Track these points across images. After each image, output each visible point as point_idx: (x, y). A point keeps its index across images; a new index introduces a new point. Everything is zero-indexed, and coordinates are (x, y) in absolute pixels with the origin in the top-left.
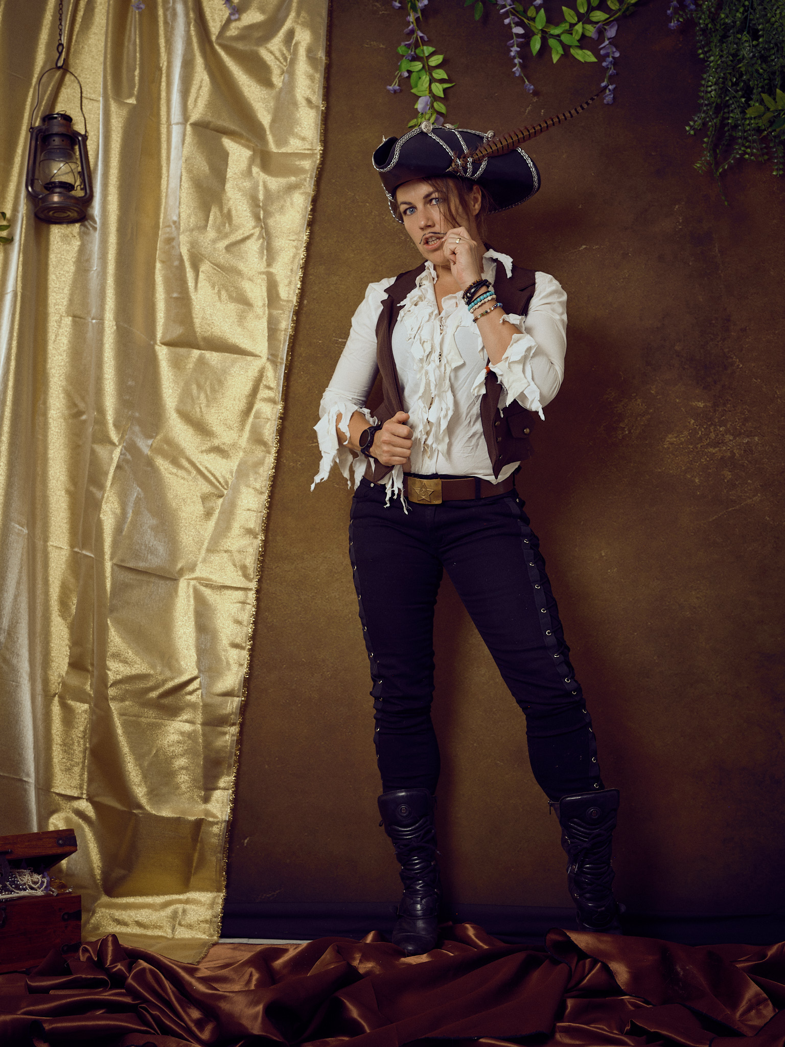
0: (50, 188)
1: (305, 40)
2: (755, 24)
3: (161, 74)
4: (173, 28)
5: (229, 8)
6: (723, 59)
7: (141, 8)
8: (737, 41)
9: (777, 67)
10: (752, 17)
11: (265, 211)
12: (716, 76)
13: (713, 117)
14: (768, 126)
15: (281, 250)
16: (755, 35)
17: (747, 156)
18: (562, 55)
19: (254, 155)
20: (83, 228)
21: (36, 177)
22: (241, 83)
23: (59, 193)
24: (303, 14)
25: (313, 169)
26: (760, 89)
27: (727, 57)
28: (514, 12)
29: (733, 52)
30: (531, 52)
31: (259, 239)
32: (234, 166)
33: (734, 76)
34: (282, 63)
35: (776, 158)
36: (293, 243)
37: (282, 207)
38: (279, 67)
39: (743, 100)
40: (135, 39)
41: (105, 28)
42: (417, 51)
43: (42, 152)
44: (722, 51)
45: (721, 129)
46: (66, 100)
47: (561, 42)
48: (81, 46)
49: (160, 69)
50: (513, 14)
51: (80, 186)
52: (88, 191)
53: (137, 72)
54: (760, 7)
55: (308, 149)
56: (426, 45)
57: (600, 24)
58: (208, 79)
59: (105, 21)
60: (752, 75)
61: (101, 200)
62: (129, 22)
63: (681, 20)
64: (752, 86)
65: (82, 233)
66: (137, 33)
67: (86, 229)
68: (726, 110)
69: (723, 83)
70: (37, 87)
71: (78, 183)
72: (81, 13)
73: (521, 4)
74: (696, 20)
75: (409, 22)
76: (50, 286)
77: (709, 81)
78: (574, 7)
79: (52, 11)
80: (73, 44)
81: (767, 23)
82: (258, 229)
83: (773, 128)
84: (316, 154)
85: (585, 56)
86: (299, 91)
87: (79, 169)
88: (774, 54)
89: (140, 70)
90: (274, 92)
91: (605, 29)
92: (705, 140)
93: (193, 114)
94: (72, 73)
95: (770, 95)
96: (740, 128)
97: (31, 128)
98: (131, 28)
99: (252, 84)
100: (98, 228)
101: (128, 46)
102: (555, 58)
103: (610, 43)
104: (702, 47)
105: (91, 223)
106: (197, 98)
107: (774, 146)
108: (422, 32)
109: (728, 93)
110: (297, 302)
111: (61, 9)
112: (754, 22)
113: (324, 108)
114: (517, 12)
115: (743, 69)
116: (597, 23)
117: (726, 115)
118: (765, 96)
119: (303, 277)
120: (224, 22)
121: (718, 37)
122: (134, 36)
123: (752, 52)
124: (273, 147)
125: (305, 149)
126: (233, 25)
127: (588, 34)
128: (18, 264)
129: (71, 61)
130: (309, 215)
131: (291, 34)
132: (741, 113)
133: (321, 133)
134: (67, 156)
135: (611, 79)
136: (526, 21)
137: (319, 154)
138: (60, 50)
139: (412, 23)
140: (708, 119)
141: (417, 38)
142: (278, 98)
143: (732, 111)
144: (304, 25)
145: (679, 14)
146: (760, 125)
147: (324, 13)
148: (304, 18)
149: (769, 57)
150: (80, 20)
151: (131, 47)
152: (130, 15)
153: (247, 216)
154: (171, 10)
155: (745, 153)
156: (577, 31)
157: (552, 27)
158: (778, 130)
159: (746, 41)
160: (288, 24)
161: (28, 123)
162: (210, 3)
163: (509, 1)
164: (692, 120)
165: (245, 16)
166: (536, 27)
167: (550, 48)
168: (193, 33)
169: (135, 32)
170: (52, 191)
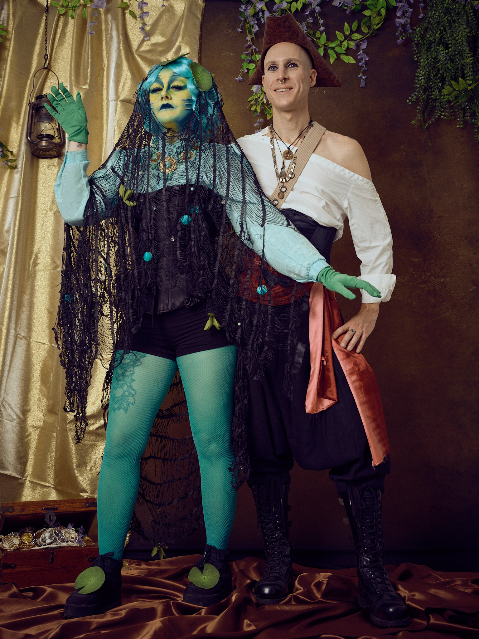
0: (41, 138)
2: (447, 40)
3: (104, 71)
4: (110, 45)
5: (143, 34)
6: (429, 61)
7: (93, 33)
8: (436, 50)
9: (459, 65)
10: (445, 36)
12: (425, 71)
13: (423, 94)
14: (454, 99)
16: (447, 47)
17: (442, 117)
18: (336, 59)
20: (60, 160)
21: (32, 131)
23: (45, 140)
24: (186, 37)
27: (431, 60)
29: (434, 56)
33: (435, 71)
35: (459, 118)
39: (440, 84)
40: (88, 51)
41: (71, 45)
42: (252, 57)
43: (35, 117)
44: (428, 56)
45: (427, 101)
47: (335, 51)
48: (58, 55)
49: (104, 70)
51: (58, 136)
52: (62, 140)
53: (89, 70)
54: (450, 31)
56: (257, 54)
58: (130, 75)
59: (72, 41)
60: (445, 70)
62: (85, 42)
63: (404, 38)
64: (445, 76)
65: (59, 164)
66: (90, 48)
68: (430, 91)
69: (429, 75)
70: (33, 80)
71: (56, 135)
72: (58, 36)
73: (312, 30)
74: (413, 39)
75: (248, 40)
76: (40, 193)
77: (420, 74)
78: (342, 32)
79: (41, 35)
80: (53, 54)
81: (453, 40)
83: (457, 100)
85: (349, 60)
87: (57, 127)
88: (457, 58)
89: (91, 69)
91: (360, 44)
92: (418, 107)
93: (122, 95)
94: (52, 71)
95: (455, 82)
96: (438, 100)
97: (30, 103)
98: (86, 44)
101: (84, 55)
102: (332, 61)
103: (363, 52)
104: (416, 54)
106: (124, 85)
107: (458, 111)
108: (255, 46)
109: (431, 80)
111: (46, 34)
114: (310, 34)
115: (440, 67)
116: (356, 40)
117: (430, 93)
118: (453, 82)
120: (140, 42)
121: (425, 48)
122: (88, 49)
123: (445, 57)
126: (145, 43)
127: (351, 47)
128: (20, 181)
129: (52, 64)
131: (179, 49)
132: (438, 92)
134: (50, 119)
135: (364, 74)
136: (314, 39)
138: (46, 58)
140: (419, 96)
141: (252, 49)
143: (433, 91)
144: (186, 44)
145: (403, 35)
146: (450, 99)
147: (198, 37)
148: (186, 39)
149: (455, 59)
150: (58, 40)
151: (86, 56)
152: (86, 37)
154: (109, 35)
155: (441, 115)
156: (344, 45)
157: (330, 43)
158: (460, 101)
159: (442, 50)
160: (178, 44)
161: (27, 100)
162: (132, 30)
163: (305, 28)
164: (411, 96)
165: (152, 38)
166: (320, 43)
167: (329, 55)
168: (122, 48)
169: (89, 47)
170: (42, 139)
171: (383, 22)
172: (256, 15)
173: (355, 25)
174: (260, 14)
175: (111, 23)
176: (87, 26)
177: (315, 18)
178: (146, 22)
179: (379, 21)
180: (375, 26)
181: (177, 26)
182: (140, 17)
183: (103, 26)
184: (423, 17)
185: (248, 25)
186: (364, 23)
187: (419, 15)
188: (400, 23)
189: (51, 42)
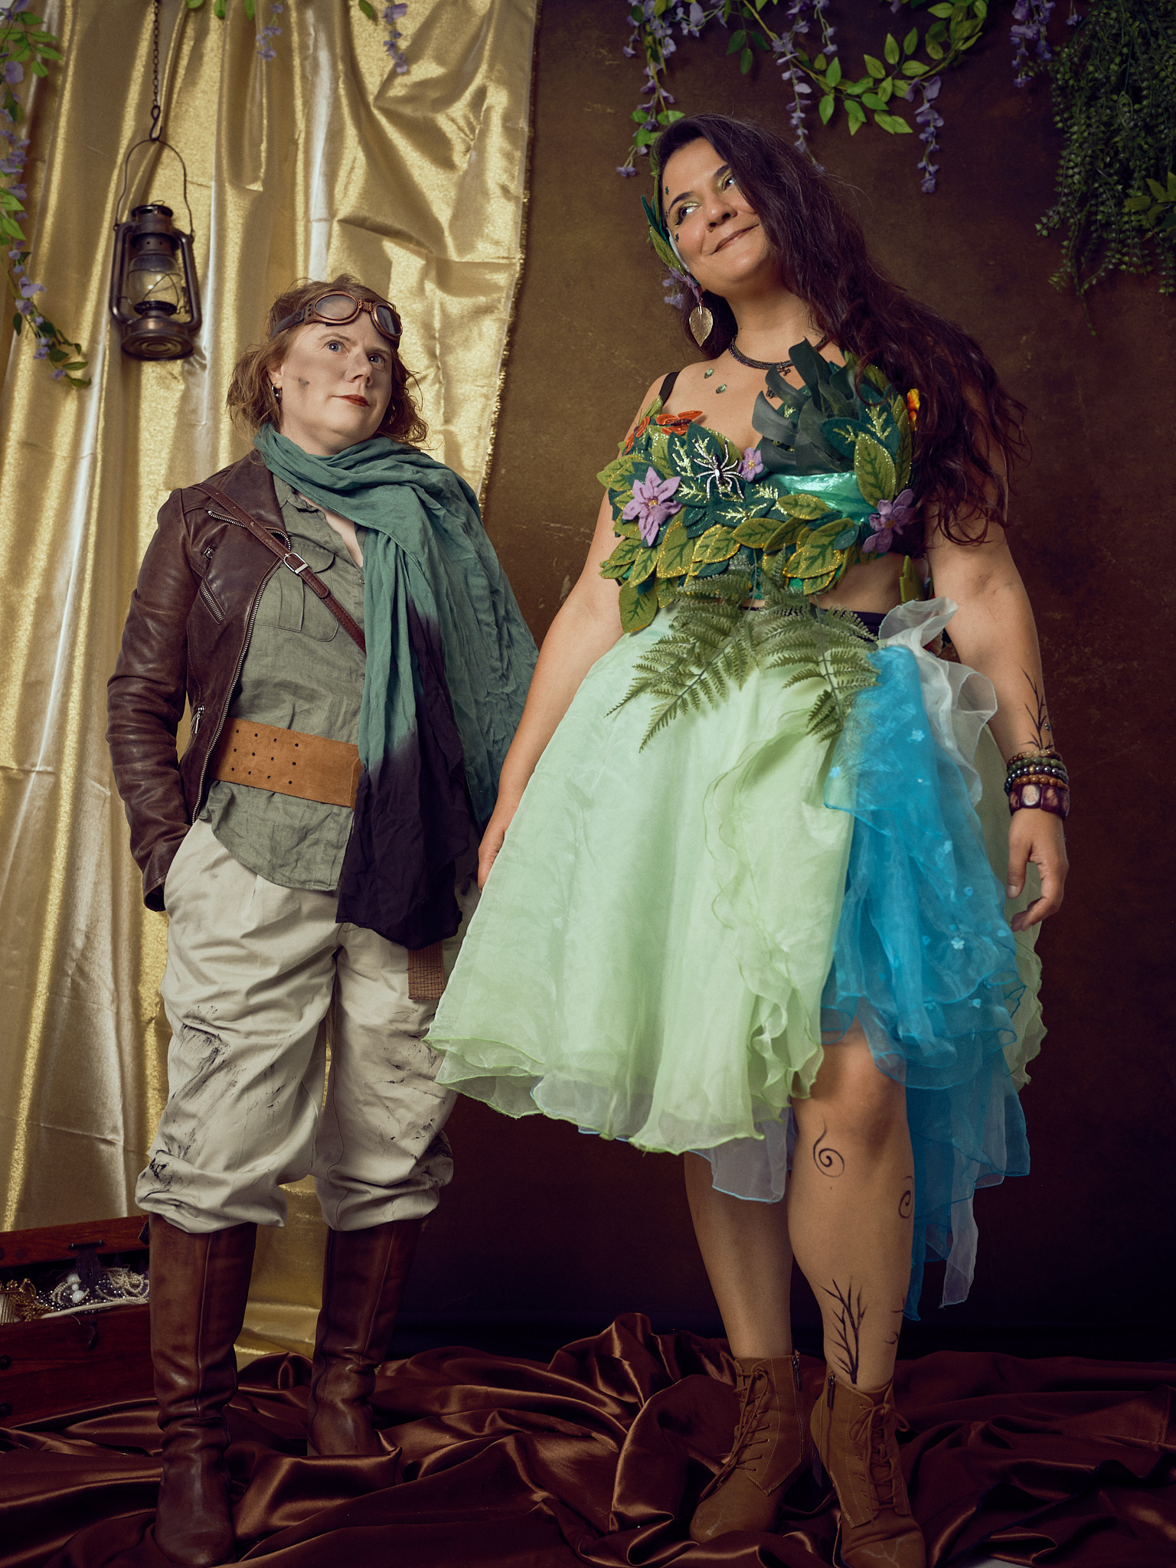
0: (143, 310)
1: (500, 103)
2: (1136, 81)
3: (297, 149)
4: (313, 85)
5: (393, 58)
6: (1093, 130)
7: (271, 56)
8: (1111, 103)
9: (1167, 141)
10: (1132, 70)
11: (444, 346)
12: (1083, 154)
13: (1076, 210)
14: (1153, 224)
15: (464, 399)
16: (1137, 97)
17: (1124, 267)
18: (863, 123)
19: (428, 264)
20: (187, 367)
21: (124, 294)
22: (409, 163)
24: (499, 67)
25: (511, 285)
26: (1144, 173)
27: (1098, 127)
28: (795, 63)
29: (1105, 119)
30: (820, 118)
31: (434, 383)
32: (399, 281)
33: (1108, 154)
34: (468, 136)
35: (1165, 269)
36: (482, 390)
37: (467, 340)
38: (464, 141)
39: (1120, 187)
40: (261, 100)
41: (218, 84)
42: (660, 118)
43: (130, 260)
44: (1089, 118)
45: (1085, 229)
46: (163, 185)
47: (862, 105)
48: (184, 109)
49: (295, 143)
50: (795, 66)
51: (185, 307)
52: (195, 315)
53: (264, 147)
54: (1145, 56)
55: (504, 258)
56: (671, 109)
57: (916, 80)
58: (363, 158)
59: (219, 74)
60: (1132, 153)
61: (213, 326)
62: (252, 75)
63: (1031, 74)
64: (1132, 167)
65: (186, 374)
66: (264, 89)
67: (190, 367)
68: (1093, 202)
69: (1091, 163)
70: (124, 167)
71: (181, 303)
72: (184, 62)
73: (805, 50)
74: (1052, 75)
75: (648, 76)
76: (142, 447)
77: (1070, 161)
78: (881, 57)
79: (144, 59)
80: (173, 106)
81: (1153, 79)
82: (432, 370)
83: (1162, 227)
84: (515, 264)
85: (896, 125)
86: (492, 175)
87: (183, 283)
88: (1163, 123)
89: (268, 142)
90: (455, 177)
91: (924, 87)
92: (1065, 243)
93: (342, 207)
94: (170, 147)
95: (1156, 180)
96: (1113, 226)
97: (117, 225)
98: (255, 82)
99: (425, 165)
100: (208, 366)
101: (251, 110)
102: (854, 128)
103: (931, 107)
104: (1061, 113)
105: (198, 358)
106: (347, 184)
107: (1163, 253)
108: (667, 91)
109: (1097, 178)
110: (487, 474)
111: (156, 57)
112: (1135, 78)
113: (526, 200)
114: (800, 62)
115: (1120, 145)
116: (912, 78)
117: (1094, 209)
118: (1150, 181)
119: (495, 439)
120: (385, 76)
121: (1084, 99)
122: (260, 95)
123: (1133, 120)
124: (453, 254)
125: (499, 258)
126: (399, 80)
127: (900, 94)
128: (98, 417)
129: (171, 130)
130: (505, 350)
131: (481, 94)
132: (1115, 206)
133: (522, 235)
134: (166, 264)
135: (932, 159)
136: (813, 75)
137: (518, 265)
138: (155, 115)
139: (653, 77)
140: (1068, 215)
141: (659, 98)
142: (461, 186)
143: (1103, 203)
144: (500, 82)
145: (1029, 66)
146: (1144, 223)
147: (527, 65)
148: (499, 71)
149: (1157, 126)
150: (183, 72)
151: (255, 110)
152: (253, 65)
153: (417, 352)
154: (310, 60)
155: (1121, 262)
156: (885, 90)
157: (849, 83)
158: (1169, 230)
159: (1124, 105)
160: (478, 81)
161: (112, 218)
162: (367, 49)
163: (790, 46)
164: (1045, 215)
165: (415, 68)
166: (827, 84)
167: (846, 114)
168: (342, 92)
169: (261, 89)
170: (147, 314)
171: (980, 34)
172: (668, 14)
173: (911, 41)
174: (680, 11)
175: (315, 31)
176: (258, 37)
177: (814, 24)
178: (399, 28)
179: (969, 31)
180: (960, 44)
181: (477, 39)
182: (386, 16)
183: (295, 38)
184: (1078, 23)
185: (650, 39)
186: (935, 36)
187: (1068, 17)
188: (1024, 38)
189: (166, 75)
